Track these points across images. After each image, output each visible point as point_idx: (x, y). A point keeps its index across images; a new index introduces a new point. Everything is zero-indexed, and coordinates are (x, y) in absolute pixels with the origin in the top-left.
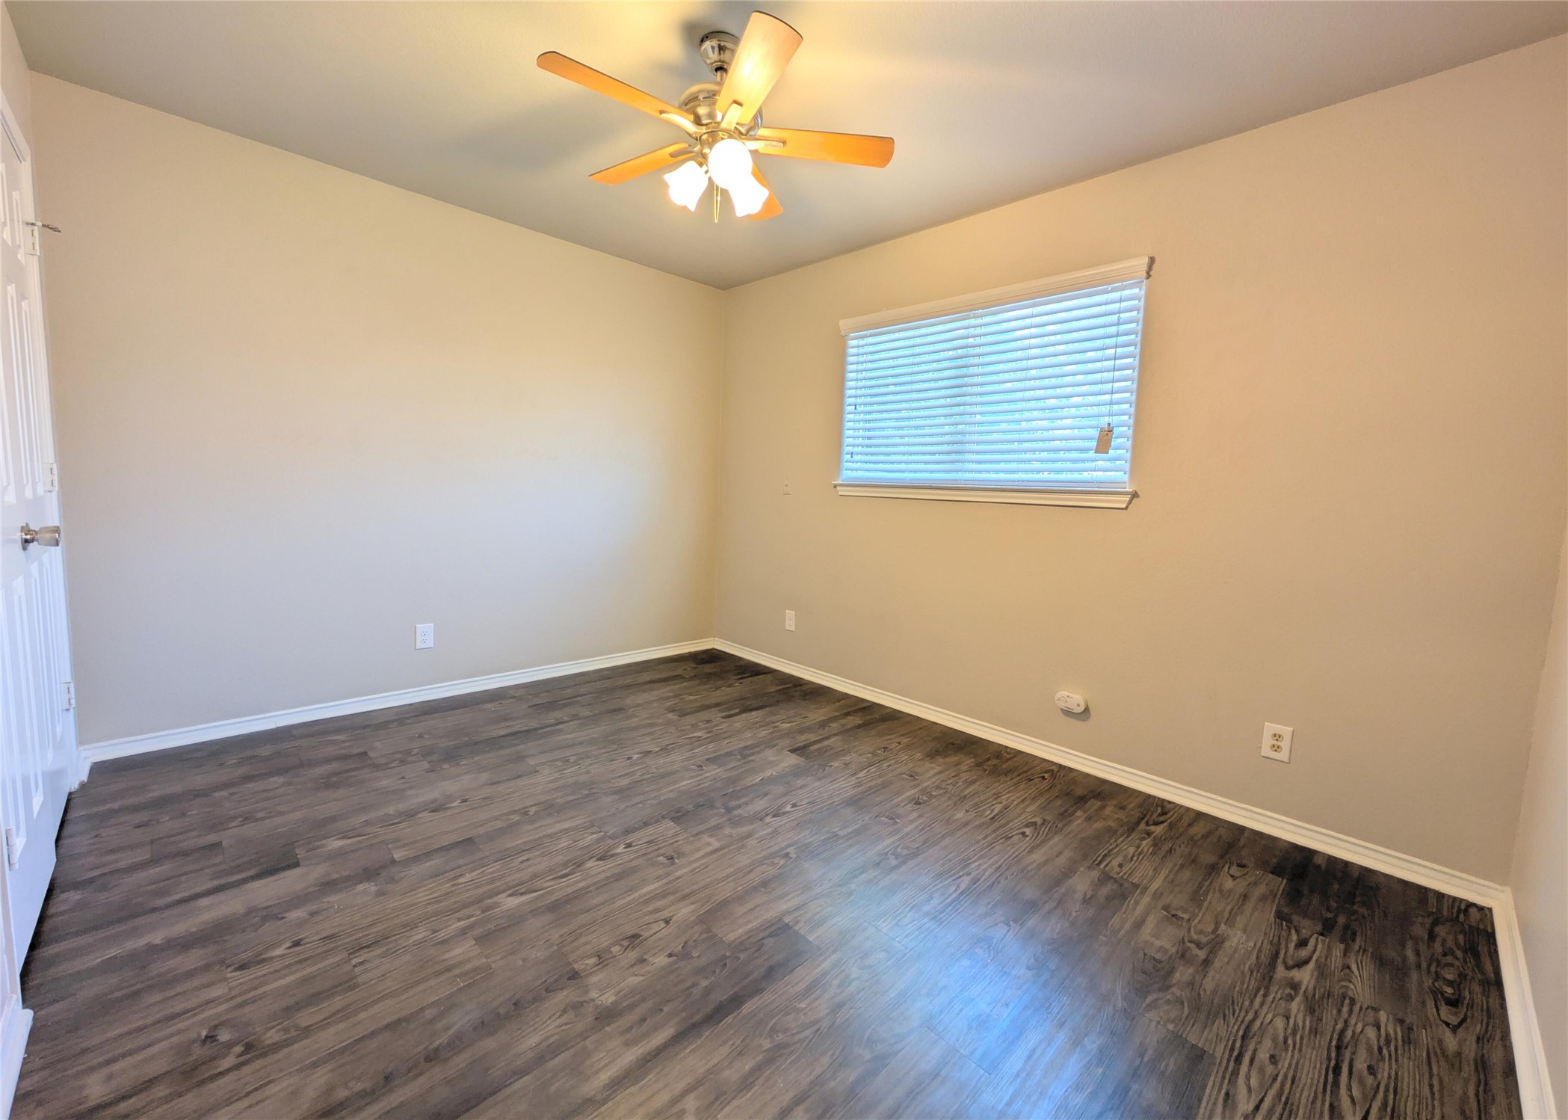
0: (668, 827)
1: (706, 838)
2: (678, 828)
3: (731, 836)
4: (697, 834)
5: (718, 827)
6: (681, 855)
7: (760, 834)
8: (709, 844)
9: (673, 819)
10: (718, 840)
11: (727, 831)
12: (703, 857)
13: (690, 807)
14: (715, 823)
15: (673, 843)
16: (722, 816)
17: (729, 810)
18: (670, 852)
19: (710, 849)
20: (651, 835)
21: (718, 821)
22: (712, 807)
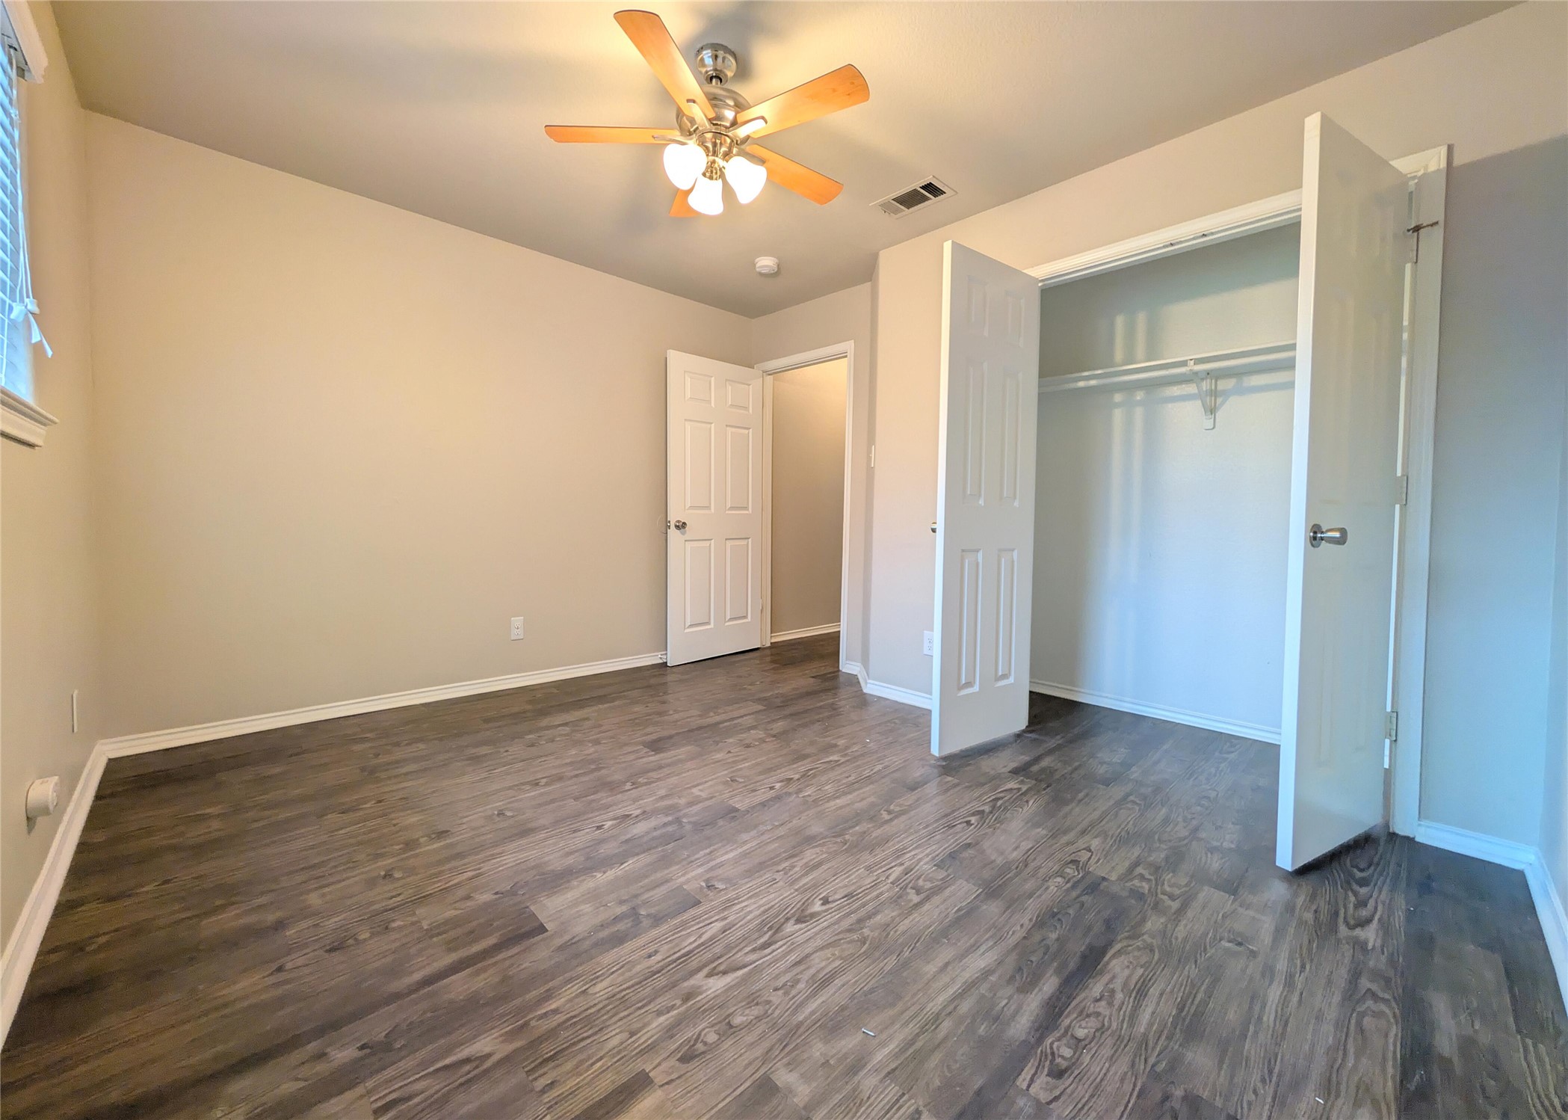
0: (741, 803)
1: (704, 795)
2: (731, 802)
3: (679, 797)
4: (711, 798)
5: (691, 804)
6: (725, 783)
7: (651, 799)
8: (701, 790)
9: (737, 810)
10: (692, 793)
11: (682, 801)
12: (706, 782)
13: (721, 822)
14: (694, 807)
15: (733, 791)
16: (685, 815)
17: (678, 821)
18: (734, 784)
19: (700, 787)
20: (755, 796)
21: (691, 809)
22: (694, 824)
